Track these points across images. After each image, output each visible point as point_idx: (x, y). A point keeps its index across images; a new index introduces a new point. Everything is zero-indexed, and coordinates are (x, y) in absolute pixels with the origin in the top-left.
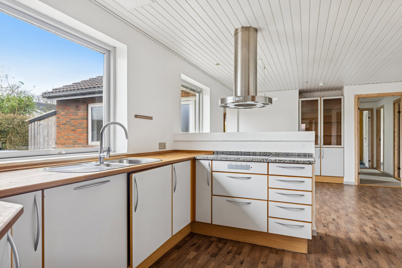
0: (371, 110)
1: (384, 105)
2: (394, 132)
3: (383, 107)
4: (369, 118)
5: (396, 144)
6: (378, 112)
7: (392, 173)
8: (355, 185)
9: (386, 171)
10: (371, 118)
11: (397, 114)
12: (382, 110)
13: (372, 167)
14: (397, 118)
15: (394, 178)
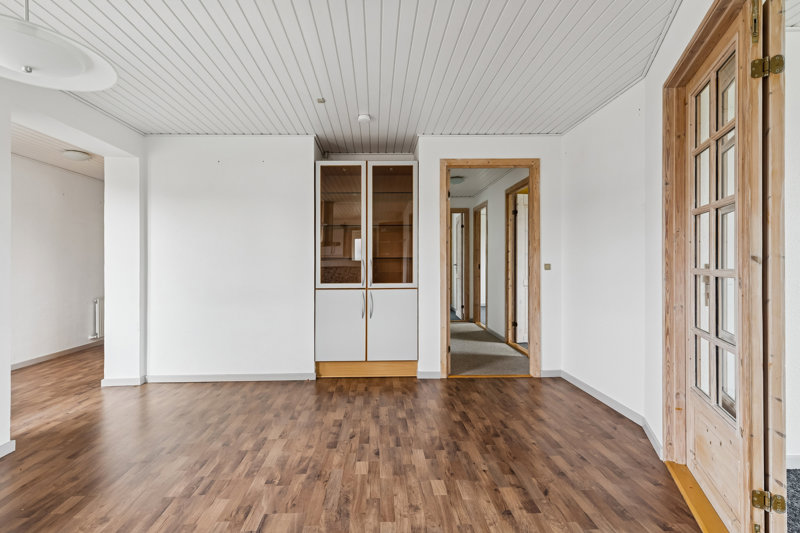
0: (465, 212)
1: (486, 202)
2: (507, 252)
3: (485, 205)
4: (462, 226)
5: (510, 276)
6: (477, 215)
7: (503, 335)
8: (442, 380)
9: (491, 327)
10: (465, 226)
11: (511, 216)
12: (483, 211)
13: (467, 319)
14: (511, 223)
15: (507, 343)
